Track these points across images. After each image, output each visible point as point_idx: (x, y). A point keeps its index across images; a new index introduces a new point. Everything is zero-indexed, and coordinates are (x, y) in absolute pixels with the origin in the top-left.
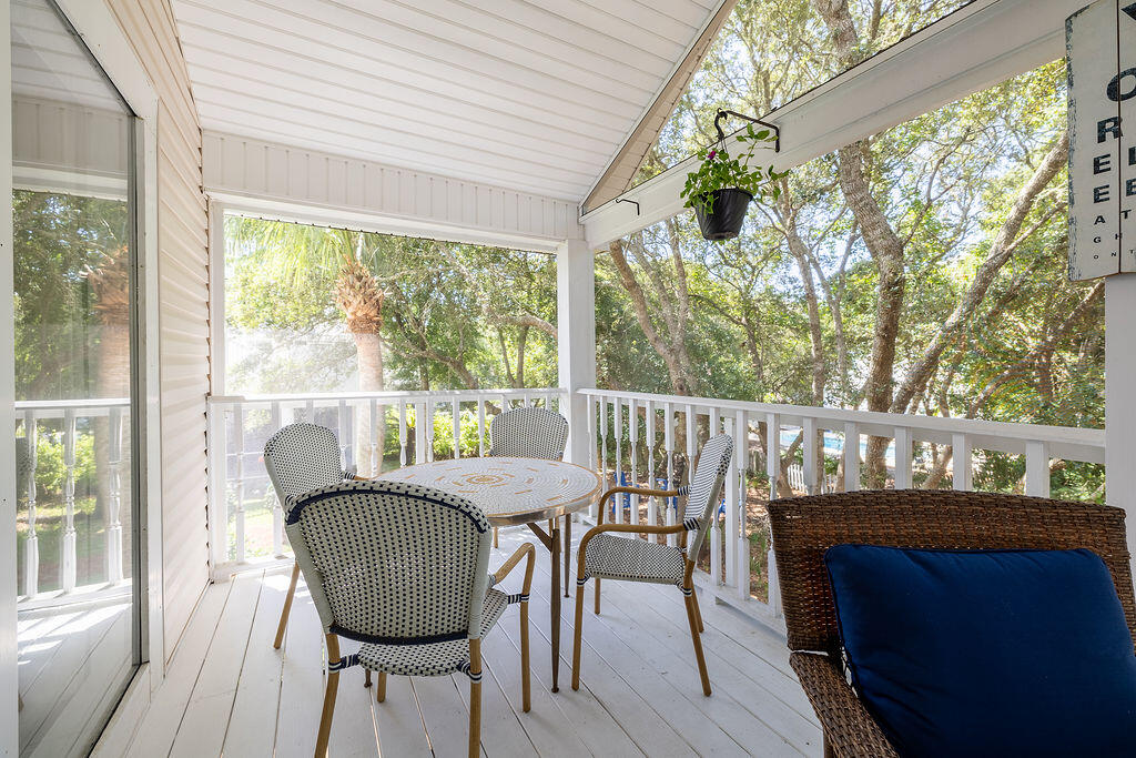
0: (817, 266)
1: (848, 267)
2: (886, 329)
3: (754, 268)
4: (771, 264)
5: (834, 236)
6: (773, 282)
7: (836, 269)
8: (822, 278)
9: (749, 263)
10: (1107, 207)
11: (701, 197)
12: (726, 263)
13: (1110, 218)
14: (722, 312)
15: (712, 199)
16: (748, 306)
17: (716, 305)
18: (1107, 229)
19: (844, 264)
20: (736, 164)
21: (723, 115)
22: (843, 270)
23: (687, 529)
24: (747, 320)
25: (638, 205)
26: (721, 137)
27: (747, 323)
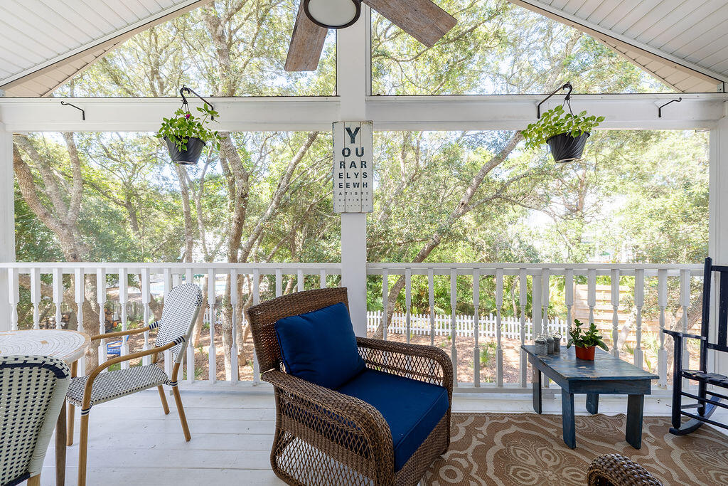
4: (149, 165)
8: (189, 180)
9: (131, 161)
10: (342, 190)
11: (177, 137)
12: (109, 156)
13: (343, 193)
14: (105, 194)
15: (185, 141)
16: (130, 193)
17: (98, 189)
18: (342, 197)
19: (203, 175)
20: (199, 125)
21: (186, 89)
22: (202, 178)
23: (176, 344)
24: (129, 203)
25: (83, 112)
26: (185, 102)
27: (129, 205)
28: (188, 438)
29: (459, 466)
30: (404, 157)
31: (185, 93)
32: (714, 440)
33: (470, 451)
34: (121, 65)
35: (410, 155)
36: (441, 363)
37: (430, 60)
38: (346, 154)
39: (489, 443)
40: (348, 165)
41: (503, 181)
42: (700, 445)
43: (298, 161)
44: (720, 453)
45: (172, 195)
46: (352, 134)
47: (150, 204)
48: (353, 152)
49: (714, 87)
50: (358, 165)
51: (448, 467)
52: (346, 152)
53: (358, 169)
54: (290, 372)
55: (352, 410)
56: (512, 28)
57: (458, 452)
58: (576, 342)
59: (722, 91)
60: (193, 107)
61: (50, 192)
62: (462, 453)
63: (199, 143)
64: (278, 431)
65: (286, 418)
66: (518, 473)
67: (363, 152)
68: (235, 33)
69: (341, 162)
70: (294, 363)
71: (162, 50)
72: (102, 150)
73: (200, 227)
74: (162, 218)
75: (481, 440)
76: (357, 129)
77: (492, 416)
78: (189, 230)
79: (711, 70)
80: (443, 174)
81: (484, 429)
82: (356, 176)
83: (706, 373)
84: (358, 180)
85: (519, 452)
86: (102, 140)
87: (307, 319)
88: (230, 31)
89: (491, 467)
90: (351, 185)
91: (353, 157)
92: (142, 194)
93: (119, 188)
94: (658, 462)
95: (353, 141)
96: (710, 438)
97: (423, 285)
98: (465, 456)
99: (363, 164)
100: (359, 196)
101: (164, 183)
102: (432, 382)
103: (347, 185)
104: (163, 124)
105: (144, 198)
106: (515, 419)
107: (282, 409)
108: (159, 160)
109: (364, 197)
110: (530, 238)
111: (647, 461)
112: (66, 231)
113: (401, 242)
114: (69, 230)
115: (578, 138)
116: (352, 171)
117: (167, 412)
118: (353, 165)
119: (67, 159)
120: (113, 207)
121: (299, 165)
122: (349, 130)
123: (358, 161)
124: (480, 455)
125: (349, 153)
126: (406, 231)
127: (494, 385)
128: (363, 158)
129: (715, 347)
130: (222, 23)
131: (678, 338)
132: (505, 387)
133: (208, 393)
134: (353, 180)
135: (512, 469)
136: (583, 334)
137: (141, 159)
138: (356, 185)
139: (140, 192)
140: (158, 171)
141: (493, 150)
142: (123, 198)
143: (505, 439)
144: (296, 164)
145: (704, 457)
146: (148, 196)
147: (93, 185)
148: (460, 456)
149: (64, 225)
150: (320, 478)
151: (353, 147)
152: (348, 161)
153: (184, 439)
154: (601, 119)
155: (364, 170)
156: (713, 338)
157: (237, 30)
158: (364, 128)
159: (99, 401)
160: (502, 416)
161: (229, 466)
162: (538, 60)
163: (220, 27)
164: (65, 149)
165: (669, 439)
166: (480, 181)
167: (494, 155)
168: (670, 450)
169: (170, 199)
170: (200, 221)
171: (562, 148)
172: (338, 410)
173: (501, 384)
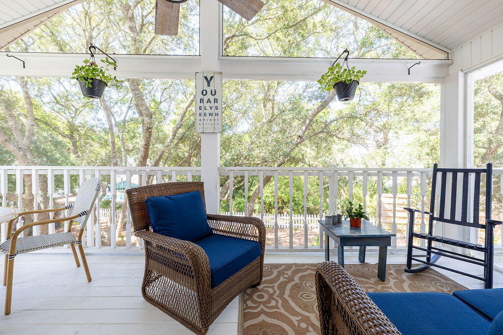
0: (113, 115)
1: (127, 119)
2: (146, 145)
3: (77, 110)
4: (87, 109)
5: (121, 103)
6: (87, 119)
7: (122, 118)
8: (115, 121)
9: (73, 106)
10: (201, 118)
11: (85, 78)
12: (58, 103)
13: (202, 120)
14: (54, 129)
15: (90, 81)
16: (73, 129)
17: (49, 125)
18: (201, 122)
19: (125, 117)
20: (101, 71)
21: (93, 47)
22: (125, 119)
23: (81, 216)
24: (72, 136)
25: (24, 62)
26: (92, 56)
27: (71, 137)
28: (90, 280)
29: (267, 292)
30: (265, 106)
31: (92, 49)
32: (432, 276)
33: (276, 284)
34: (66, 39)
35: (269, 105)
36: (257, 226)
37: (278, 39)
38: (204, 93)
39: (291, 279)
40: (205, 101)
41: (326, 122)
42: (422, 279)
43: (189, 106)
44: (433, 283)
45: (104, 131)
46: (208, 80)
47: (87, 137)
48: (209, 93)
49: (443, 56)
50: (212, 101)
51: (259, 293)
52: (205, 93)
53: (212, 104)
54: (155, 231)
55: (183, 247)
56: (335, 20)
57: (269, 285)
58: (350, 216)
59: (447, 59)
60: (98, 59)
61: (11, 126)
62: (271, 285)
63: (103, 84)
64: (146, 270)
65: (151, 261)
66: (304, 296)
67: (215, 93)
68: (146, 17)
69: (201, 99)
70: (158, 225)
71: (94, 28)
72: (53, 99)
73: (123, 153)
74: (96, 147)
75: (286, 278)
76: (212, 78)
77: (296, 265)
78: (114, 154)
79: (440, 45)
80: (288, 116)
81: (289, 273)
82: (211, 108)
83: (431, 235)
84: (212, 111)
85: (308, 284)
86: (52, 90)
87: (169, 198)
88: (143, 16)
89: (287, 292)
90: (208, 115)
91: (209, 96)
92: (82, 130)
93: (65, 126)
94: (393, 288)
95: (209, 85)
96: (430, 275)
97: (280, 194)
98: (273, 287)
99: (216, 101)
100: (212, 122)
101: (98, 123)
102: (252, 239)
103: (205, 115)
104: (75, 69)
105: (83, 132)
106: (311, 266)
107: (149, 255)
108: (95, 107)
109: (216, 122)
110: (351, 163)
111: (387, 288)
112: (21, 153)
113: (259, 162)
114: (24, 152)
115: (351, 84)
116: (208, 105)
117: (79, 265)
118: (209, 101)
119: (22, 102)
120: (60, 138)
121: (189, 109)
122: (206, 78)
123: (212, 98)
124: (282, 287)
125: (206, 93)
126: (262, 155)
127: (302, 247)
128: (216, 97)
129: (437, 219)
130: (132, 8)
131: (412, 212)
132: (309, 248)
133: (110, 254)
134: (208, 111)
135: (301, 293)
136: (354, 210)
137: (81, 105)
138: (211, 114)
139: (79, 129)
140: (95, 114)
141: (319, 100)
142: (67, 133)
143: (301, 278)
144: (187, 108)
145: (422, 285)
146: (85, 131)
147: (46, 123)
148: (269, 287)
149: (20, 148)
150: (170, 297)
151: (209, 89)
152: (206, 98)
153: (87, 280)
154: (364, 72)
155: (216, 104)
156: (436, 214)
157: (147, 15)
158: (216, 77)
159: (23, 251)
160: (304, 265)
161: (115, 295)
162: (351, 42)
163: (130, 11)
164: (21, 95)
165: (405, 276)
166: (311, 120)
167: (320, 104)
168: (403, 281)
169: (103, 134)
170: (122, 149)
171: (341, 91)
172: (177, 248)
173: (306, 246)
